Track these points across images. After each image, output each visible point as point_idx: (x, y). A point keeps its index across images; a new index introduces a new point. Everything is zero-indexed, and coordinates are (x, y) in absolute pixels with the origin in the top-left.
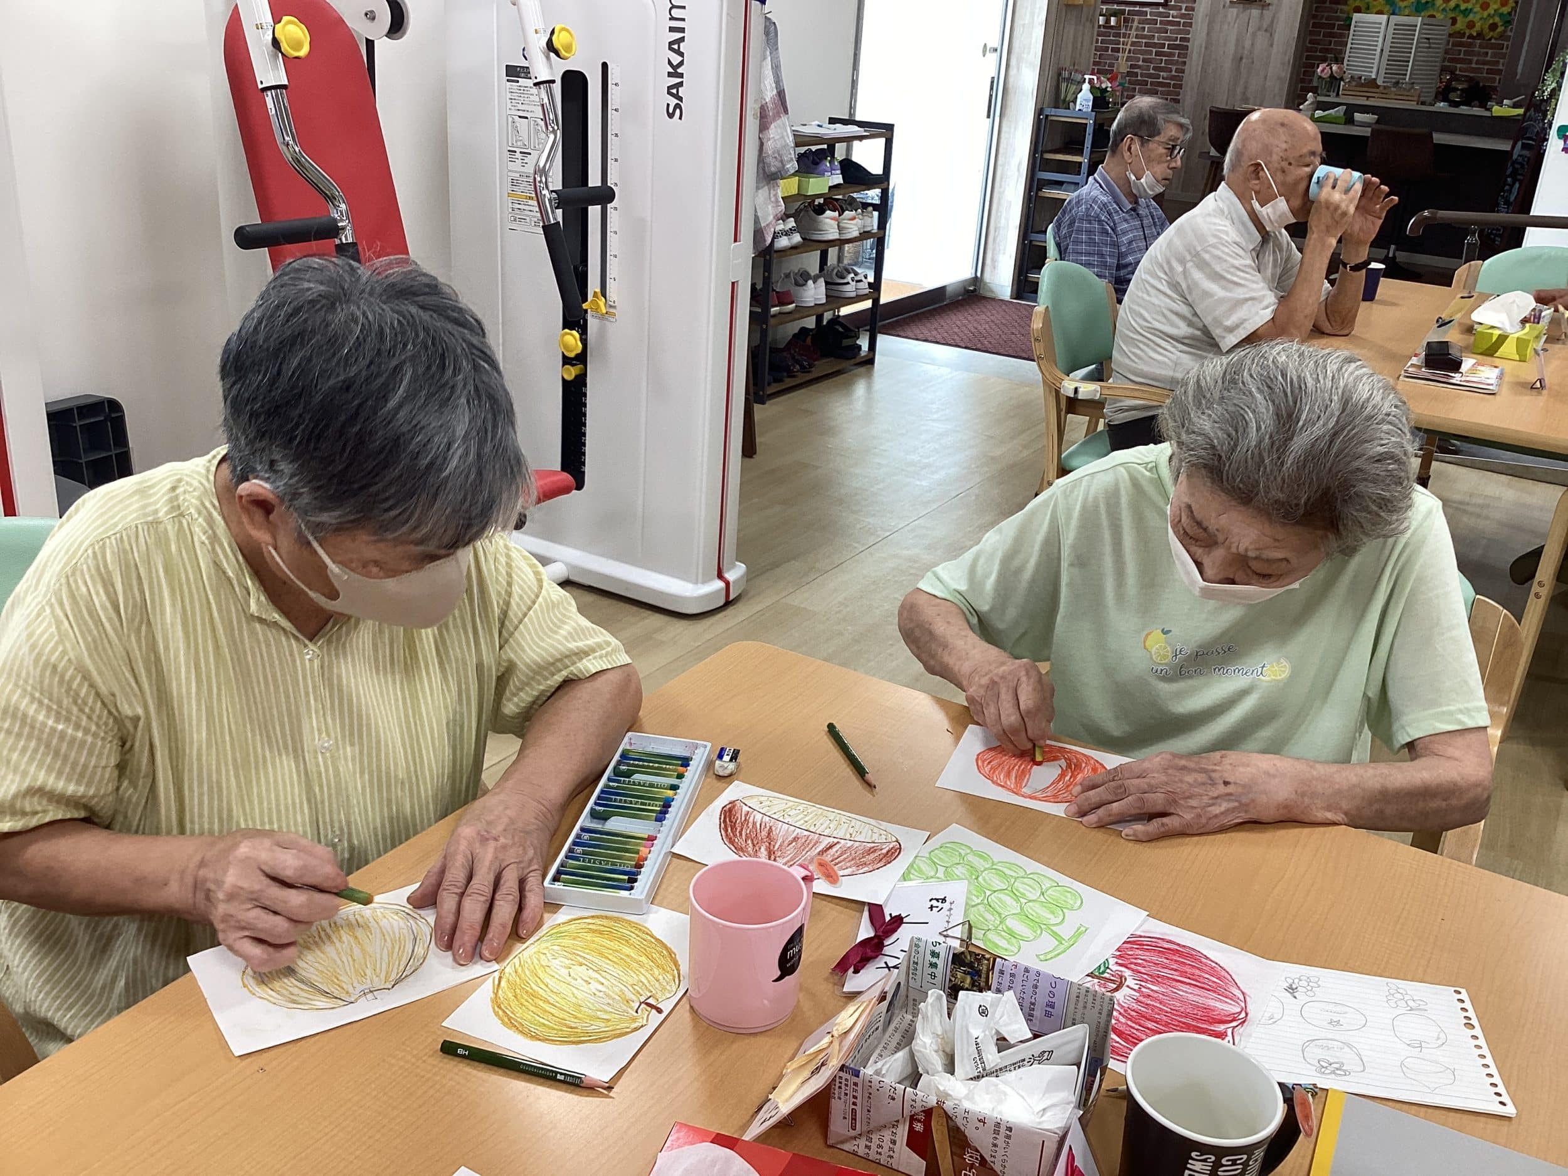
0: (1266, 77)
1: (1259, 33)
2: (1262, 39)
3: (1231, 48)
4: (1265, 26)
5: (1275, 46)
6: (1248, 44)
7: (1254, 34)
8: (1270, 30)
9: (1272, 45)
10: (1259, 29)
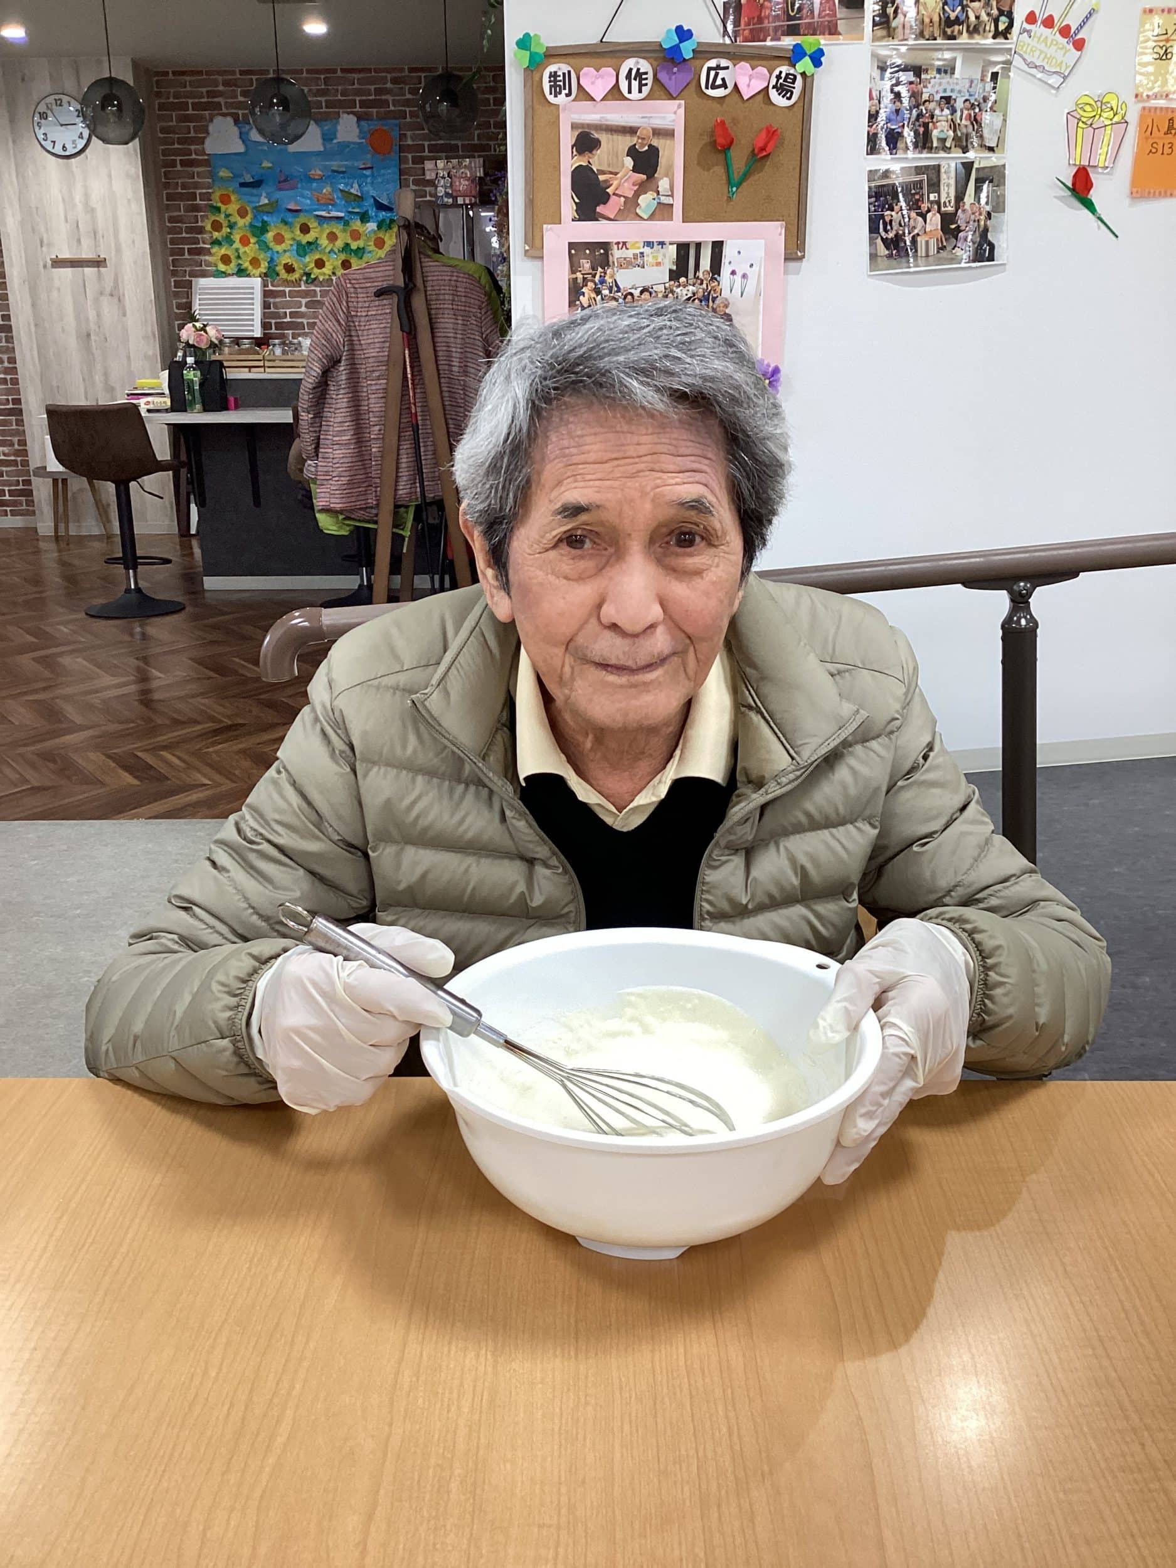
0: (129, 358)
1: (102, 298)
2: (108, 309)
3: (70, 321)
4: (108, 290)
5: (128, 312)
6: (92, 314)
7: (96, 300)
8: (116, 294)
9: (124, 315)
10: (101, 294)
